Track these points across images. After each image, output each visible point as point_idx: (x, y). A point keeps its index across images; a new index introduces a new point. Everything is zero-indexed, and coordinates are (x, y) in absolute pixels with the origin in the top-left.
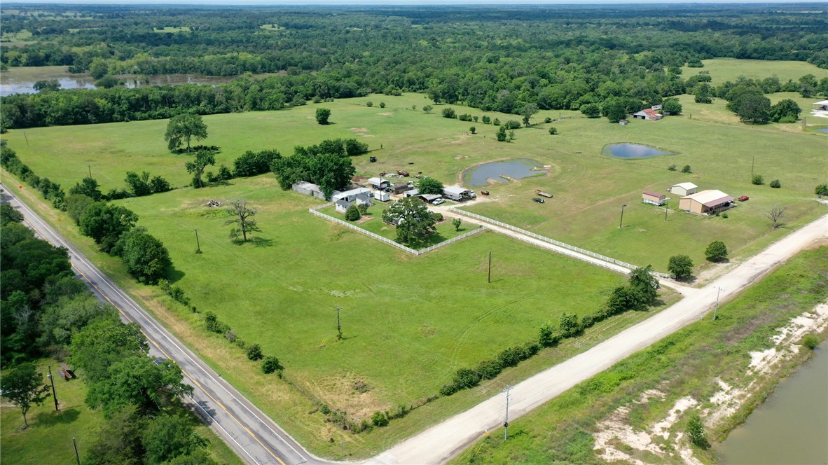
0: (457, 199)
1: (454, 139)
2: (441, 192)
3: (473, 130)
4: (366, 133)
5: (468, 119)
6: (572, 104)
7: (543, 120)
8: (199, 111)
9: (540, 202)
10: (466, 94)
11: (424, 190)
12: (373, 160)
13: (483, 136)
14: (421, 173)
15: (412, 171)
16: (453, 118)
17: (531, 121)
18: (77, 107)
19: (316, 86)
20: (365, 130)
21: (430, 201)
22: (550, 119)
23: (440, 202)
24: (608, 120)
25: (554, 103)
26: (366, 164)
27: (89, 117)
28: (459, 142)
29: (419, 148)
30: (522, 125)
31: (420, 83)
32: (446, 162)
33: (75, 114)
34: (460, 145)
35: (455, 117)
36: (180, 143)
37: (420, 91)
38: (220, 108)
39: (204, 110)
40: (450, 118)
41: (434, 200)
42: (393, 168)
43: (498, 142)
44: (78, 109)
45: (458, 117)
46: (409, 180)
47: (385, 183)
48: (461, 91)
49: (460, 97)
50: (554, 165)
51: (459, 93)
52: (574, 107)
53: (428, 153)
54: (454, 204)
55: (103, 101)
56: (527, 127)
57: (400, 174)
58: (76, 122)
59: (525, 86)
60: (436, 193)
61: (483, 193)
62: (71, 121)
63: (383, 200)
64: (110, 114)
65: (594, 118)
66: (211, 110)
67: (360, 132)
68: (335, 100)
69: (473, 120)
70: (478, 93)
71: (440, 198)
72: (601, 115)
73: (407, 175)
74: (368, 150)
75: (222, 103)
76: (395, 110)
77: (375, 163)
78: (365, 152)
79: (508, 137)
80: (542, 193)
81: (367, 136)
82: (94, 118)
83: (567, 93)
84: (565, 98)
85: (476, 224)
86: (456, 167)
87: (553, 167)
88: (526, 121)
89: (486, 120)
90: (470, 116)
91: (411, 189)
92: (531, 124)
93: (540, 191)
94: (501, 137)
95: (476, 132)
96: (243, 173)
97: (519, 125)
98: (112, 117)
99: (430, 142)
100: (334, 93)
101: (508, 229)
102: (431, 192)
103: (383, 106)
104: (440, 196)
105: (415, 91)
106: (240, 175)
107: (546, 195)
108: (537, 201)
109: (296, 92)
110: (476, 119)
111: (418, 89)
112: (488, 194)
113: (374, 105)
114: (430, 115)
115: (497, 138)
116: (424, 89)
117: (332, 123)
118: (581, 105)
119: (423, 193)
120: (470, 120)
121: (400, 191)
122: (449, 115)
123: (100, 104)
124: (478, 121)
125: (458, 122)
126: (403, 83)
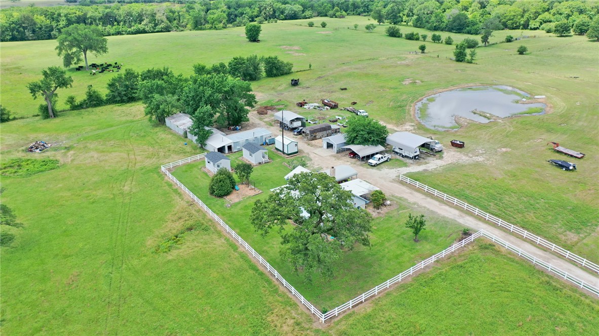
0: (412, 155)
1: (400, 59)
2: (382, 141)
3: (423, 48)
4: (297, 51)
5: (415, 37)
6: (530, 23)
7: (504, 39)
8: (139, 29)
9: (567, 169)
10: (411, 14)
11: (355, 138)
12: (295, 83)
13: (436, 55)
14: (354, 103)
15: (344, 100)
16: (399, 37)
17: (491, 40)
18: (13, 23)
19: (262, 8)
20: (296, 48)
21: (363, 158)
22: (512, 38)
23: (382, 160)
24: (587, 39)
25: (509, 22)
26: (285, 89)
27: (27, 34)
28: (407, 62)
29: (357, 69)
30: (480, 44)
31: (365, 6)
32: (391, 88)
33: (12, 30)
34: (408, 65)
35: (400, 36)
36: (79, 60)
37: (364, 14)
38: (160, 26)
39: (144, 29)
40: (395, 36)
41: (371, 156)
42: (318, 94)
43: (455, 62)
44: (14, 25)
45: (404, 36)
46: (335, 114)
47: (297, 119)
48: (406, 12)
49: (405, 18)
50: (549, 94)
51: (404, 15)
52: (533, 26)
53: (367, 75)
54: (406, 165)
55: (43, 18)
56: (485, 46)
57: (325, 104)
58: (14, 39)
59: (474, 6)
60: (375, 143)
61: (454, 144)
62: (8, 37)
63: (286, 151)
64: (49, 31)
65: (564, 36)
66: (152, 29)
67: (290, 50)
68: (278, 21)
69: (421, 39)
70: (424, 13)
71: (381, 153)
72: (572, 33)
73: (334, 107)
74: (293, 70)
75: (163, 22)
76: (336, 29)
77: (296, 88)
78: (288, 73)
79: (468, 57)
80: (560, 148)
81: (297, 54)
82: (31, 35)
83: (524, 11)
84: (522, 16)
85: (454, 223)
86: (404, 97)
87: (548, 98)
88: (485, 39)
89: (436, 39)
90: (417, 34)
91: (336, 131)
92: (490, 43)
93: (557, 145)
94: (460, 57)
95: (425, 51)
96: (118, 99)
97: (477, 44)
98: (50, 34)
99: (370, 61)
100: (279, 15)
101: (526, 240)
102: (365, 141)
103: (324, 25)
104: (380, 148)
105: (359, 14)
106: (112, 100)
107: (571, 152)
108: (561, 166)
109: (242, 14)
110: (424, 37)
111: (362, 12)
112: (461, 146)
113: (315, 25)
114: (372, 34)
115: (454, 58)
116: (368, 12)
117: (264, 41)
118: (541, 24)
119: (353, 143)
120: (417, 39)
121: (319, 135)
122: (394, 34)
123: (38, 21)
124: (427, 40)
125: (403, 41)
126: (347, 6)
